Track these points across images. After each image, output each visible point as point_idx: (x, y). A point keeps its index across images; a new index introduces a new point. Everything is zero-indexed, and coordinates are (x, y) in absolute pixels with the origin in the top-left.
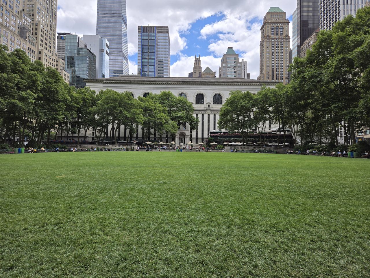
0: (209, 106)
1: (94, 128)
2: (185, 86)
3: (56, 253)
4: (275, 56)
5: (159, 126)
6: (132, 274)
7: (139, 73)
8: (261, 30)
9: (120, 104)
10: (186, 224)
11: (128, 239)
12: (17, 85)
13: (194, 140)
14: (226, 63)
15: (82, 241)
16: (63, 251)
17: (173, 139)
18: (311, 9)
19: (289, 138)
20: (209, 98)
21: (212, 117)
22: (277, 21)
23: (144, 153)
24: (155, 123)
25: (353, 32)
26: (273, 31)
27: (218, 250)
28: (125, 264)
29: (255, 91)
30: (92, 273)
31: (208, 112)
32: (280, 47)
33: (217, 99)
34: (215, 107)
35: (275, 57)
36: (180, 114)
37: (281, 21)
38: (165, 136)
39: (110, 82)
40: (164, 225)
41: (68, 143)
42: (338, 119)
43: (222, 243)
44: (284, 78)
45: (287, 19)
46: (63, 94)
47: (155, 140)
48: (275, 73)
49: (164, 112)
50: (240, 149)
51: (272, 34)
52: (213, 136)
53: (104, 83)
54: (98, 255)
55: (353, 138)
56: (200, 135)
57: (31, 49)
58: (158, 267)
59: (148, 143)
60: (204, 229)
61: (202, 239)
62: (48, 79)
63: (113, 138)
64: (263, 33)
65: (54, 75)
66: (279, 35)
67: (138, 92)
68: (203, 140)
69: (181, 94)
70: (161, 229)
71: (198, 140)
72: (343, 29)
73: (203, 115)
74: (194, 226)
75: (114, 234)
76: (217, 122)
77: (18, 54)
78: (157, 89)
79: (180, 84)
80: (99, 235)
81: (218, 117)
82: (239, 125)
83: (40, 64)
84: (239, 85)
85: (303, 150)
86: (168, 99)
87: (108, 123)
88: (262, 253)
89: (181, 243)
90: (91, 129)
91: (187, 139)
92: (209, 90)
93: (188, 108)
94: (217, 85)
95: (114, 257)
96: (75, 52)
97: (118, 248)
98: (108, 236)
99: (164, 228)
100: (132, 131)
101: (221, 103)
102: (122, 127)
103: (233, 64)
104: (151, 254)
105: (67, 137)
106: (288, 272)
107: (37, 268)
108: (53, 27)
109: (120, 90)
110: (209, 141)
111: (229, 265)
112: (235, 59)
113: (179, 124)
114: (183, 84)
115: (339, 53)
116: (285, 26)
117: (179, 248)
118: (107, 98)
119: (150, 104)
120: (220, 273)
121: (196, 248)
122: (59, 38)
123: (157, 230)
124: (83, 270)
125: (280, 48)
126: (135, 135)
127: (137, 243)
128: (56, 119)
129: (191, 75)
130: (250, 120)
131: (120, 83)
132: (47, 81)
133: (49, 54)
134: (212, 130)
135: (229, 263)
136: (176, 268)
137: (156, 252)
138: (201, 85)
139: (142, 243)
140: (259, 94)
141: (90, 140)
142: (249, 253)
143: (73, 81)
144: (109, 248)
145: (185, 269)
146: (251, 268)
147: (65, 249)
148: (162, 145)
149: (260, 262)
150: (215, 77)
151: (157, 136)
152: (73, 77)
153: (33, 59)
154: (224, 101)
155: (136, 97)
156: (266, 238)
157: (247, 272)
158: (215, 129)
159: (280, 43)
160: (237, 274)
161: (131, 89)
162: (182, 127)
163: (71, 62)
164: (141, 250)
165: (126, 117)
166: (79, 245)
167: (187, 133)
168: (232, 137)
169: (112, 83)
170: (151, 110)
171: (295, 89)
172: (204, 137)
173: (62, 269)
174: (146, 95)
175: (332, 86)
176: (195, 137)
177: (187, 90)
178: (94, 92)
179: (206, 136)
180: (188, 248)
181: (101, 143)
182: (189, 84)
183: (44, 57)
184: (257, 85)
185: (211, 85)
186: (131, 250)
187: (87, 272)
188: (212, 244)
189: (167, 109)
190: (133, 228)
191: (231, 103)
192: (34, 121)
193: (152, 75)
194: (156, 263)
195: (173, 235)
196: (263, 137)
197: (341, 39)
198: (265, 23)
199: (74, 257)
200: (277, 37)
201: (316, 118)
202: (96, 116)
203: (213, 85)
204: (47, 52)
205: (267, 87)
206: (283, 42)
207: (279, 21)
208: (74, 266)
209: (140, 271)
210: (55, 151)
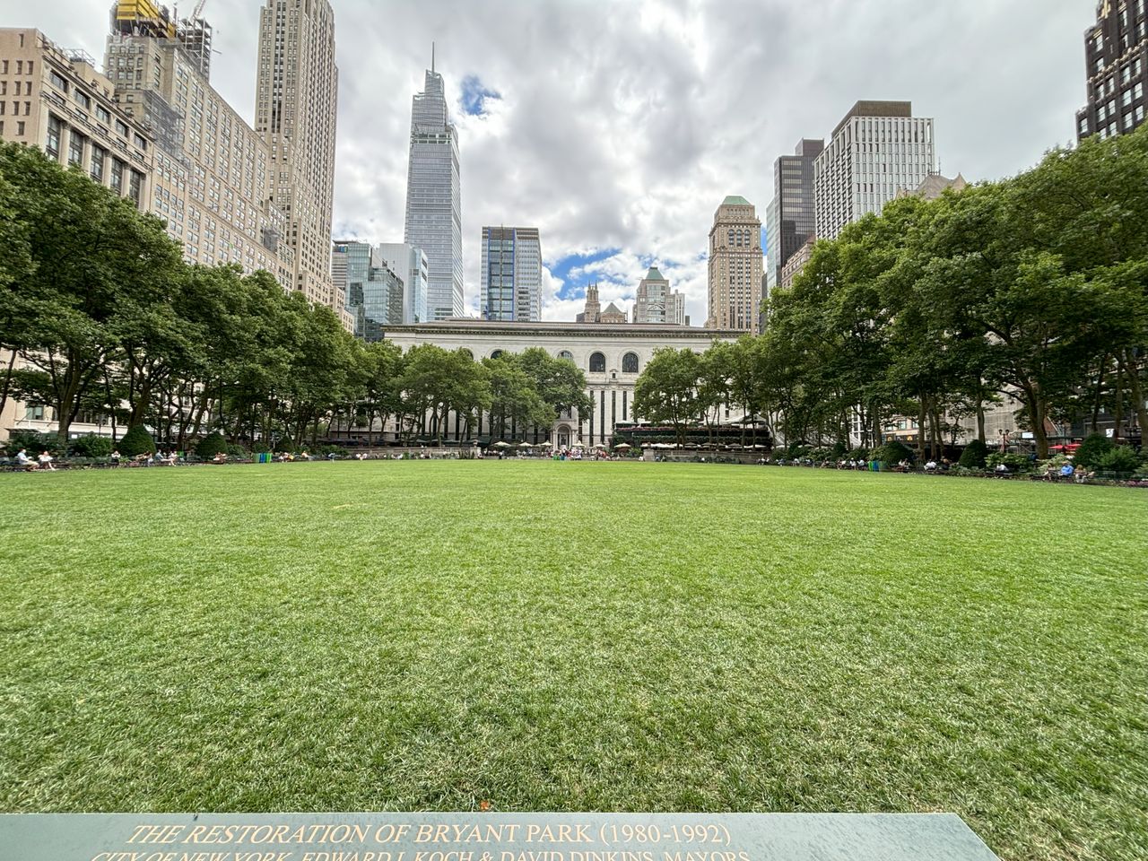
0: (614, 375)
1: (398, 417)
2: (570, 339)
3: (346, 648)
4: (736, 283)
5: (521, 412)
6: (488, 687)
7: (485, 313)
8: (710, 236)
9: (448, 371)
10: (584, 596)
11: (476, 622)
12: (259, 336)
13: (587, 439)
14: (646, 296)
15: (390, 625)
16: (358, 644)
17: (548, 438)
18: (801, 200)
19: (763, 436)
20: (614, 360)
21: (620, 395)
22: (739, 221)
23: (494, 462)
24: (513, 407)
25: (877, 244)
26: (733, 239)
27: (647, 643)
28: (474, 669)
29: (700, 348)
30: (414, 685)
31: (613, 387)
32: (744, 268)
33: (630, 363)
34: (625, 378)
35: (737, 286)
36: (561, 390)
37: (747, 221)
38: (531, 431)
40: (542, 597)
41: (350, 444)
42: (851, 400)
43: (652, 630)
44: (753, 325)
45: (756, 217)
46: (343, 354)
47: (514, 438)
48: (737, 315)
49: (530, 385)
50: (672, 455)
51: (730, 244)
52: (623, 433)
53: (418, 332)
54: (423, 652)
55: (879, 436)
56: (597, 431)
57: (284, 270)
58: (537, 674)
59: (501, 444)
60: (618, 604)
61: (615, 623)
62: (315, 324)
63: (435, 434)
64: (714, 241)
65: (326, 318)
66: (744, 246)
67: (481, 350)
68: (602, 440)
69: (562, 353)
70: (538, 605)
71: (595, 438)
72: (858, 239)
73: (603, 393)
74: (599, 600)
75: (450, 614)
76: (629, 404)
77: (262, 279)
78: (517, 343)
79: (559, 335)
80: (422, 615)
81: (631, 397)
82: (671, 411)
83: (302, 298)
84: (670, 337)
85: (788, 458)
86: (538, 361)
87: (425, 406)
88: (728, 648)
89: (576, 630)
90: (393, 416)
91: (574, 437)
92: (615, 346)
93: (577, 380)
94: (629, 336)
95: (454, 656)
96: (366, 274)
97: (459, 639)
98: (439, 616)
99: (544, 602)
100: (470, 422)
101: (636, 371)
102: (452, 414)
103: (659, 298)
104: (523, 651)
105: (349, 432)
106: (777, 681)
107: (312, 675)
108: (325, 228)
109: (449, 345)
110: (614, 441)
111: (669, 671)
112: (663, 288)
113: (559, 409)
114: (567, 335)
115: (852, 281)
116: (754, 230)
117: (574, 640)
118: (424, 361)
119: (505, 371)
120: (653, 684)
121: (606, 640)
122: (337, 250)
123: (529, 605)
124: (398, 680)
125: (744, 270)
126: (476, 430)
127: (495, 631)
128: (327, 399)
129: (581, 318)
130: (692, 402)
131: (448, 333)
132: (313, 329)
133: (317, 279)
134: (619, 420)
135: (669, 667)
136: (571, 676)
137: (531, 647)
138: (601, 336)
139: (504, 631)
140: (708, 354)
141: (392, 438)
142: (704, 648)
143: (360, 328)
144: (443, 639)
145: (587, 678)
146: (709, 675)
147: (362, 640)
148: (526, 449)
149: (726, 664)
150: (625, 322)
151: (518, 431)
152: (360, 321)
153: (289, 289)
154: (642, 367)
155: (478, 359)
156: (735, 620)
157: (703, 682)
158: (625, 419)
159: (744, 261)
160: (685, 686)
161: (468, 343)
162: (563, 414)
163: (357, 295)
164: (503, 643)
165: (460, 397)
166: (387, 634)
167: (575, 426)
168: (658, 433)
169: (433, 331)
170: (505, 383)
171: (774, 345)
172: (605, 433)
173: (358, 676)
174: (496, 354)
175: (840, 341)
176: (588, 433)
177: (573, 345)
178: (399, 349)
179: (609, 431)
180: (591, 639)
181: (412, 444)
182: (578, 335)
183: (307, 285)
184: (703, 337)
185: (618, 336)
186: (485, 643)
187: (406, 682)
188: (634, 631)
189: (536, 380)
190: (484, 602)
191: (654, 370)
192: (289, 403)
193: (507, 319)
194: (533, 666)
195: (560, 616)
196: (714, 434)
197: (856, 256)
198: (718, 225)
199: (380, 655)
200: (739, 250)
201: (811, 399)
202: (403, 394)
203: (622, 336)
204: (313, 275)
205: (723, 341)
206: (750, 258)
207: (743, 221)
208: (381, 672)
209: (505, 682)
210: (327, 459)
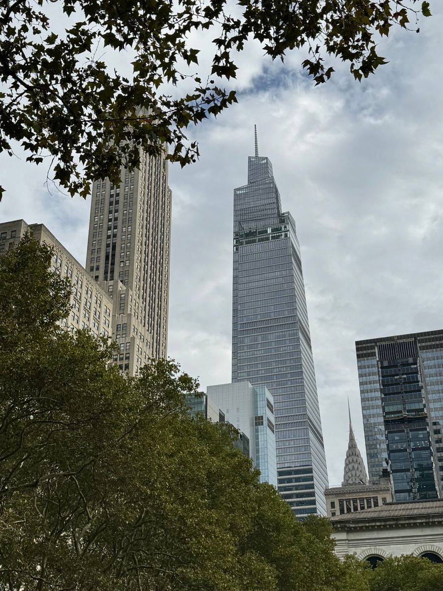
39: (366, 527)
53: (350, 531)
161: (432, 541)
169: (373, 527)
